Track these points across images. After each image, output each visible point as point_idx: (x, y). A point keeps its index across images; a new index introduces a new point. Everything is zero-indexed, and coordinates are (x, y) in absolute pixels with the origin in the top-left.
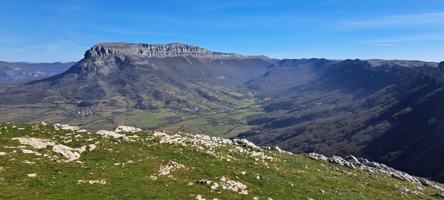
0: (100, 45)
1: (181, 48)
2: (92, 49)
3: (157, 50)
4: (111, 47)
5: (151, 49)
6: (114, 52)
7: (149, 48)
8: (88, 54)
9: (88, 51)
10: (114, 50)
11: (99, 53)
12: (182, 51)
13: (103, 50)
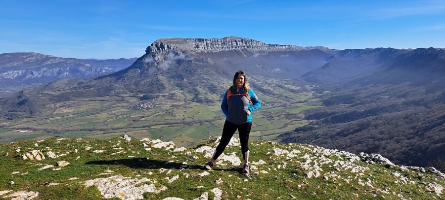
0: (160, 41)
1: (236, 41)
2: (152, 45)
3: (212, 44)
4: (169, 42)
5: (207, 44)
6: (172, 48)
7: (205, 42)
8: (149, 50)
9: (149, 47)
10: (172, 46)
11: (158, 49)
12: (237, 44)
13: (162, 46)
